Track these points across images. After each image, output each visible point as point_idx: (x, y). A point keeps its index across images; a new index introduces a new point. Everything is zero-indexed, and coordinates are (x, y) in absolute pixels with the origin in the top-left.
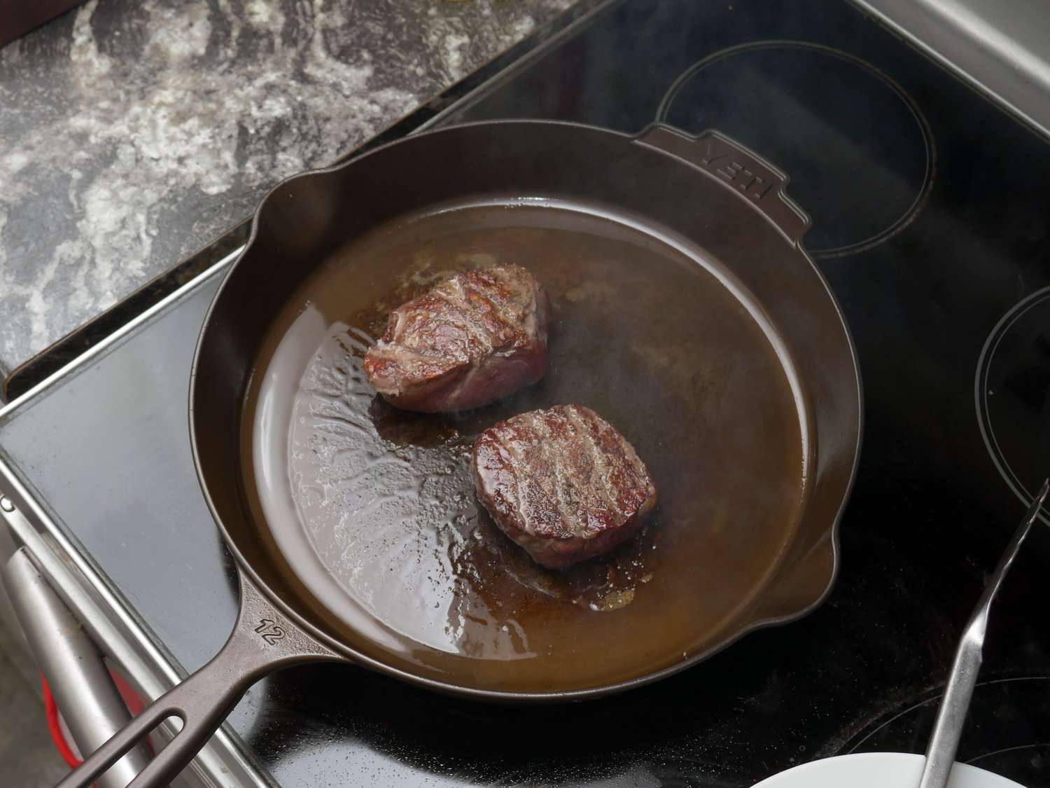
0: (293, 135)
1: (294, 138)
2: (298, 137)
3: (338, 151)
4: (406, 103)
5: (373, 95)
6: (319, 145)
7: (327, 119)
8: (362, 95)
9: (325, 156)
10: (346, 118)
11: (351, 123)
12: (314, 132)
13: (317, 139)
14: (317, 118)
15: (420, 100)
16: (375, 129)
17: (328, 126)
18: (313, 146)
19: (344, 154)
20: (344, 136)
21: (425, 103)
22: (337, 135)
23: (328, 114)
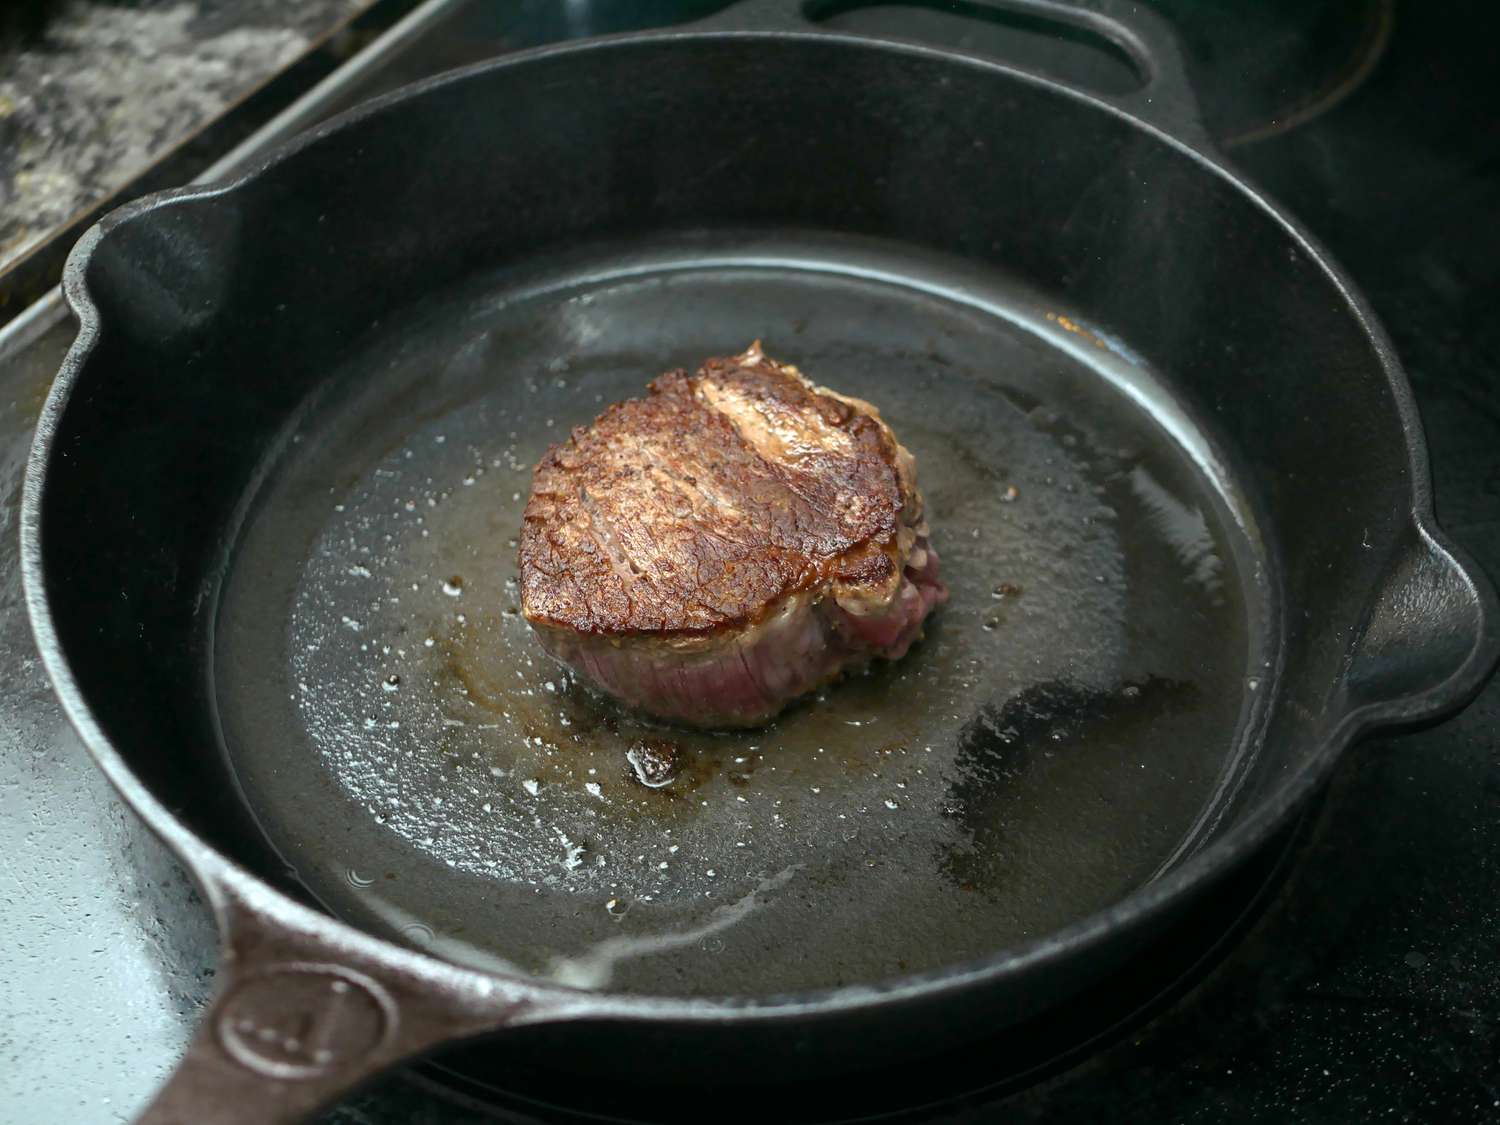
0: (43, 140)
1: (48, 144)
2: (55, 142)
3: (151, 148)
4: (279, 48)
5: (207, 46)
6: (107, 144)
7: (114, 102)
8: (181, 51)
9: (124, 161)
10: (157, 91)
11: (169, 99)
12: (90, 124)
13: (100, 134)
14: (91, 104)
15: (310, 37)
16: (225, 97)
17: (119, 113)
18: (93, 150)
19: (165, 150)
20: (157, 122)
21: (318, 41)
22: (141, 124)
23: (111, 92)
